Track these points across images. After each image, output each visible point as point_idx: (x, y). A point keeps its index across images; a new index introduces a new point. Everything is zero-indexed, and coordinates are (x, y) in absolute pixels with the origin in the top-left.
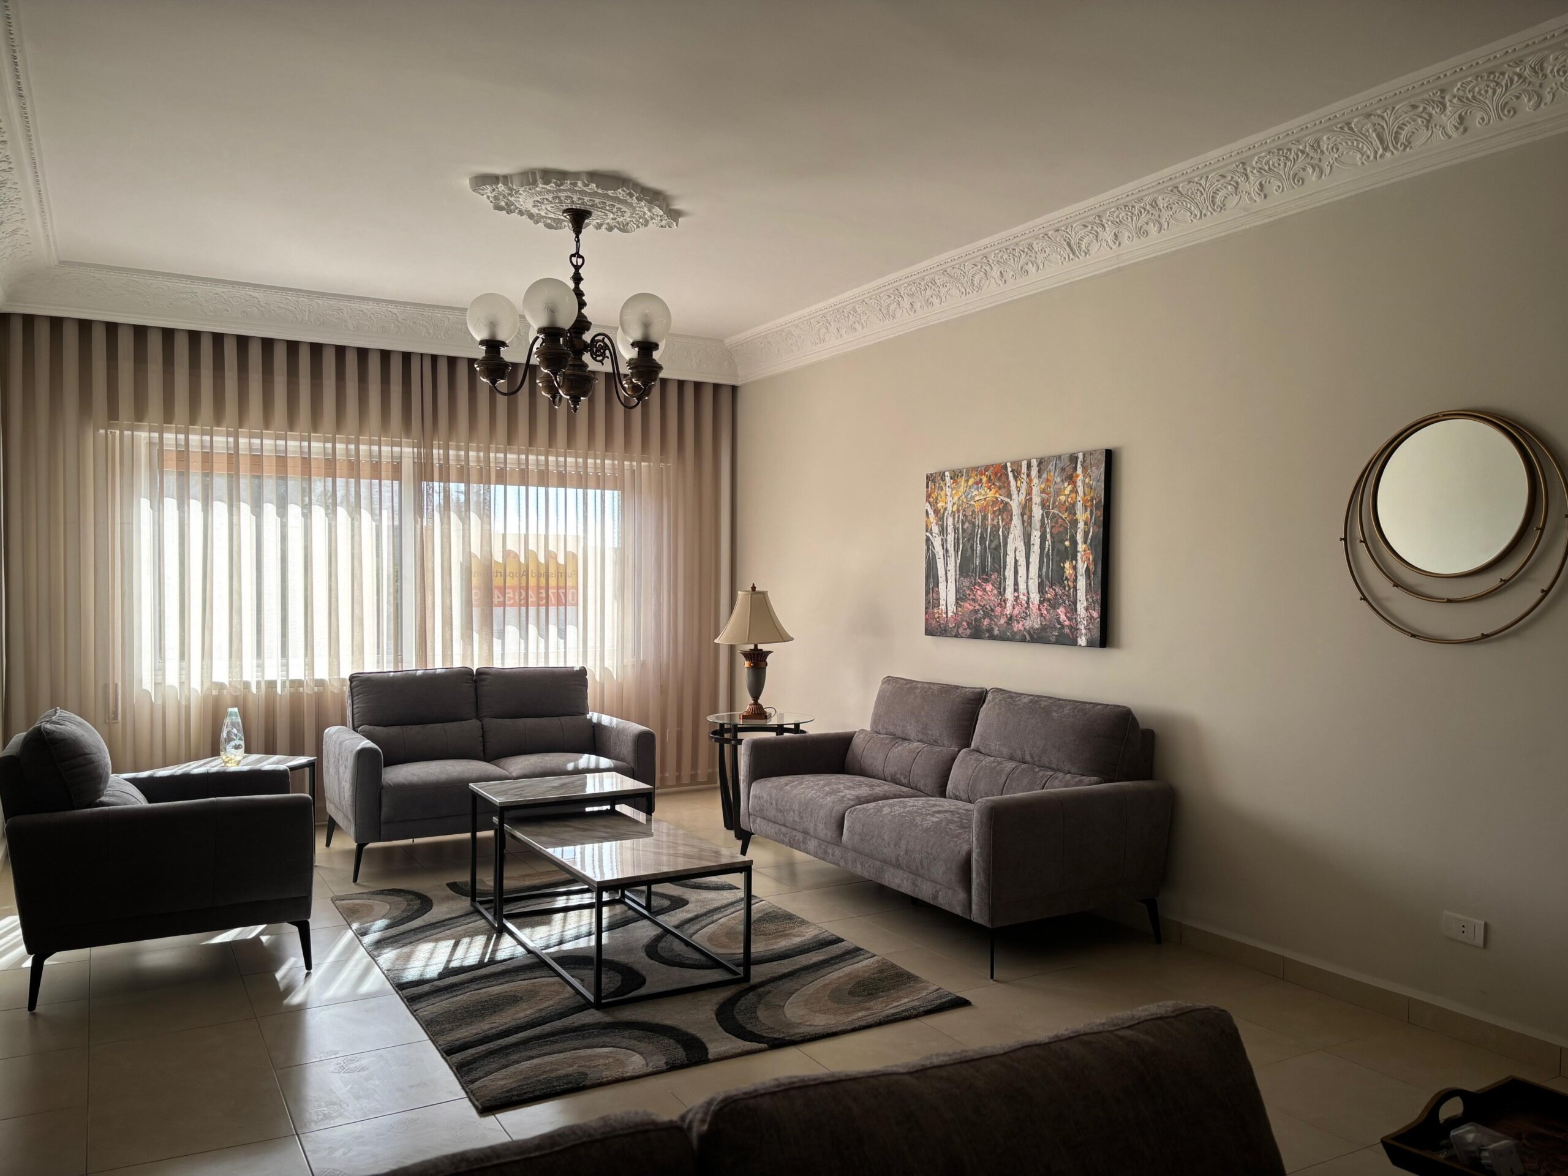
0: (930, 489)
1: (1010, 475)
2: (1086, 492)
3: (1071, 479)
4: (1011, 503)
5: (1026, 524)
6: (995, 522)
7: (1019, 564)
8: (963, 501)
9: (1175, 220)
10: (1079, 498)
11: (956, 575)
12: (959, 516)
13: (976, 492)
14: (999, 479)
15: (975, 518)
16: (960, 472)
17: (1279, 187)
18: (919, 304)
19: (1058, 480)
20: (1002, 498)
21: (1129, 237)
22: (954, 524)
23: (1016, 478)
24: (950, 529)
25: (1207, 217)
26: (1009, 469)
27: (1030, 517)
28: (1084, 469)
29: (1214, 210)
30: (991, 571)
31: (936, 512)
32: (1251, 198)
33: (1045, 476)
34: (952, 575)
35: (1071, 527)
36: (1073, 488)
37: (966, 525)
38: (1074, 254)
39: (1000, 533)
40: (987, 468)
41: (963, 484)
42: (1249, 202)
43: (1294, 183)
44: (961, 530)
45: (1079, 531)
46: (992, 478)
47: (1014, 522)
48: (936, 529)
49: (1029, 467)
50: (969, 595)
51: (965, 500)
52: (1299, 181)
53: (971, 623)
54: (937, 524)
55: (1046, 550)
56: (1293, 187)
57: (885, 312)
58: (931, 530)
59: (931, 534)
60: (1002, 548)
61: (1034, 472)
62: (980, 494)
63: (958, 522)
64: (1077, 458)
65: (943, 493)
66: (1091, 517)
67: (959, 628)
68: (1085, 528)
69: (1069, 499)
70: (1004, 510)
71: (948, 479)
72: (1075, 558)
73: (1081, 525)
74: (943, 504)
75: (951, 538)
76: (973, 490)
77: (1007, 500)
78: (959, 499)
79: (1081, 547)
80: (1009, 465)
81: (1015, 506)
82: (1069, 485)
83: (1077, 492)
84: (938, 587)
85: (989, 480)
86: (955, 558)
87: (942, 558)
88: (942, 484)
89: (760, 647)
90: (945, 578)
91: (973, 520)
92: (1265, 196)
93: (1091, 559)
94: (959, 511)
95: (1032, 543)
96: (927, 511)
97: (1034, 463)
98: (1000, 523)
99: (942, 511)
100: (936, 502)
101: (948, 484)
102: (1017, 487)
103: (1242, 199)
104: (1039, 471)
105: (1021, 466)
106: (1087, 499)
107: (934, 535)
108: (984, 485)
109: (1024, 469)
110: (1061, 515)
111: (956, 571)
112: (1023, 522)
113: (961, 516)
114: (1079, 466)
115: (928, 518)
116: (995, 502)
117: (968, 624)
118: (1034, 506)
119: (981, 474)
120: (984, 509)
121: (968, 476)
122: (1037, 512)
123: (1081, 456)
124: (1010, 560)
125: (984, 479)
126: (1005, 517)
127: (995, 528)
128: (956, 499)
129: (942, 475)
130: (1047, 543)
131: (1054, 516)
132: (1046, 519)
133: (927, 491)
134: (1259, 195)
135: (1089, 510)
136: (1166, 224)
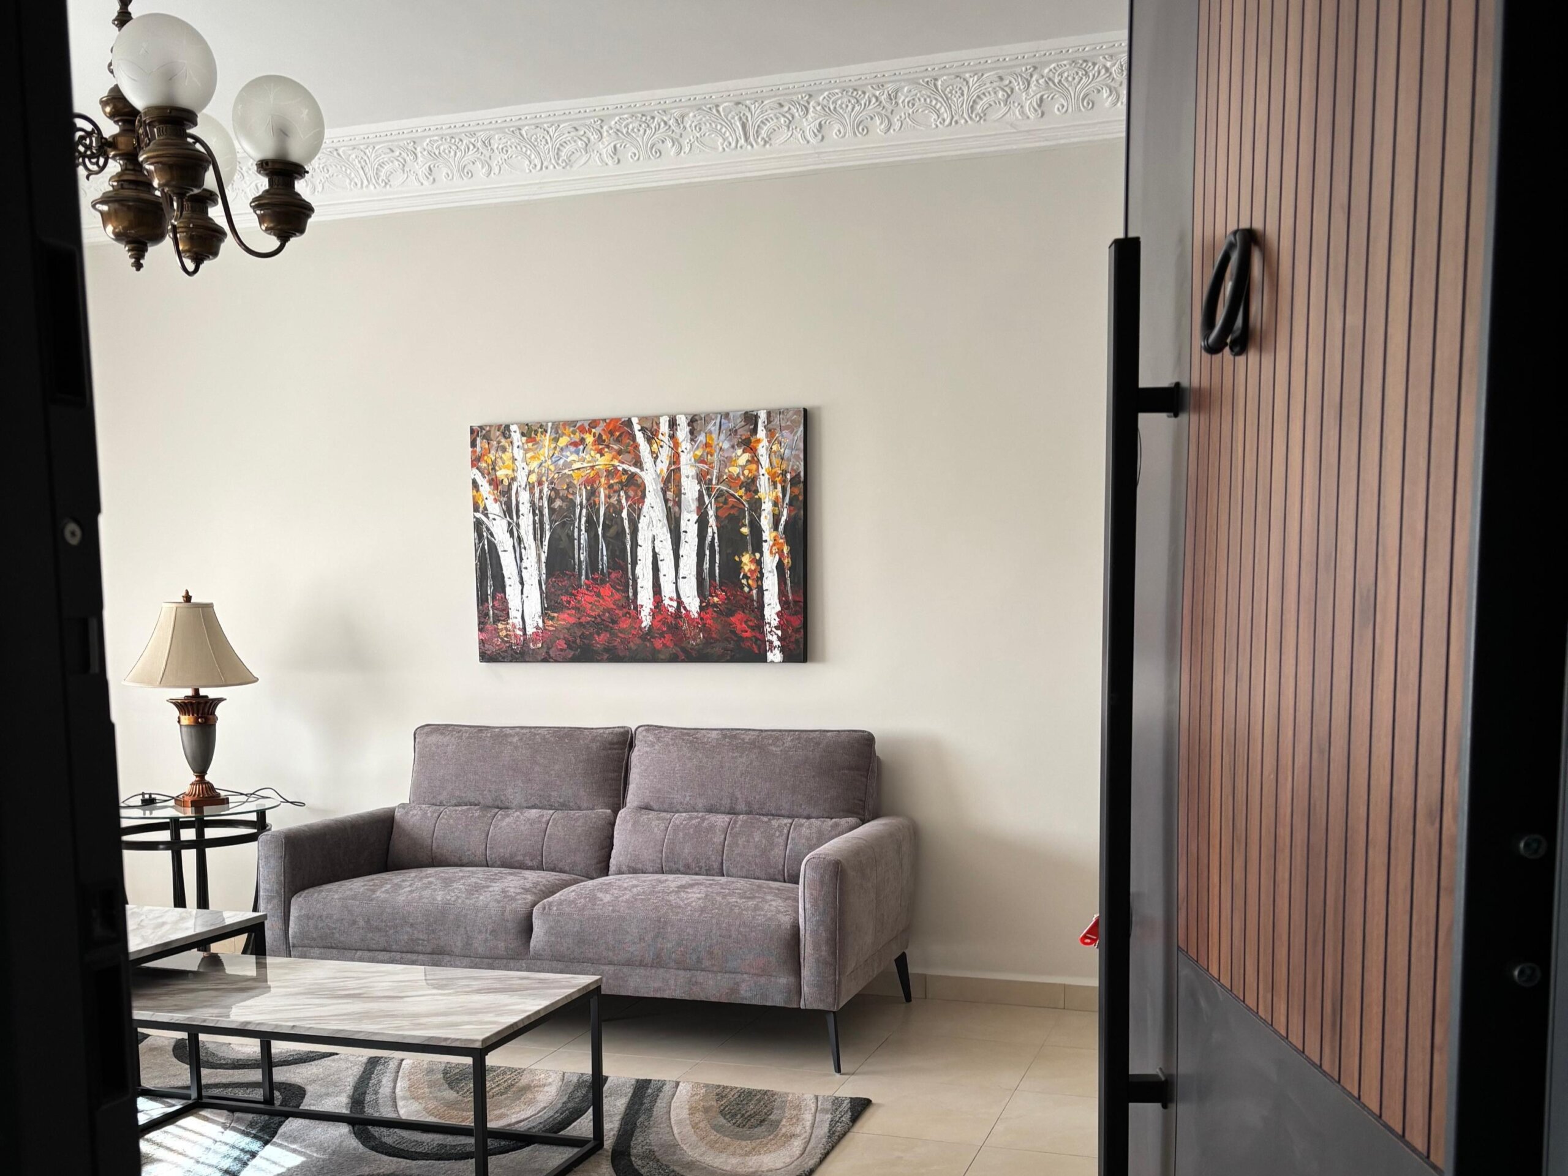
0: (478, 449)
1: (640, 437)
2: (775, 464)
3: (748, 445)
4: (642, 474)
5: (670, 504)
6: (614, 500)
7: (660, 557)
8: (549, 469)
9: (913, 120)
10: (762, 471)
11: (540, 575)
12: (541, 491)
13: (574, 457)
14: (618, 440)
15: (574, 494)
16: (541, 426)
17: (1063, 106)
18: (445, 171)
19: (726, 445)
20: (626, 467)
21: (839, 131)
22: (533, 504)
23: (649, 440)
24: (525, 508)
25: (959, 126)
26: (637, 427)
27: (679, 493)
28: (770, 433)
29: (971, 118)
30: (608, 567)
31: (495, 483)
32: (1022, 113)
33: (701, 438)
34: (532, 576)
35: (750, 509)
36: (753, 457)
37: (558, 503)
38: (747, 139)
39: (624, 514)
40: (594, 423)
41: (547, 443)
42: (1020, 117)
43: (1083, 105)
44: (546, 511)
45: (764, 514)
46: (604, 437)
47: (647, 501)
48: (494, 508)
49: (673, 424)
50: (569, 602)
51: (552, 468)
52: (1088, 104)
53: (574, 642)
54: (496, 500)
55: (709, 539)
56: (1080, 110)
57: (370, 173)
58: (485, 508)
59: (486, 515)
60: (628, 537)
61: (683, 433)
62: (583, 460)
63: (541, 498)
64: (757, 417)
65: (506, 456)
66: (784, 496)
67: (549, 649)
68: (773, 510)
69: (746, 472)
70: (633, 485)
71: (516, 436)
72: (758, 547)
73: (767, 507)
74: (510, 472)
75: (526, 522)
76: (568, 454)
77: (633, 469)
78: (541, 465)
79: (768, 534)
80: (635, 421)
81: (651, 476)
82: (744, 452)
83: (758, 462)
84: (504, 592)
85: (599, 440)
86: (537, 549)
87: (511, 549)
88: (504, 442)
89: (203, 692)
90: (518, 579)
91: (571, 497)
92: (1043, 114)
93: (785, 551)
94: (540, 483)
95: (683, 528)
96: (474, 482)
97: (682, 421)
98: (624, 501)
99: (506, 482)
100: (494, 469)
101: (516, 444)
102: (652, 453)
103: (1011, 111)
104: (692, 432)
105: (658, 424)
106: (775, 473)
107: (491, 517)
108: (590, 447)
109: (664, 427)
110: (732, 492)
111: (539, 569)
112: (666, 501)
113: (545, 490)
114: (760, 427)
115: (478, 490)
116: (611, 473)
117: (567, 642)
118: (683, 479)
119: (582, 430)
120: (591, 484)
121: (557, 433)
122: (690, 489)
123: (763, 416)
124: (644, 555)
125: (589, 439)
126: (631, 493)
127: (614, 511)
128: (534, 465)
129: (505, 431)
130: (710, 530)
131: (721, 494)
132: (706, 498)
133: (474, 452)
134: (1036, 110)
135: (779, 486)
136: (898, 124)
